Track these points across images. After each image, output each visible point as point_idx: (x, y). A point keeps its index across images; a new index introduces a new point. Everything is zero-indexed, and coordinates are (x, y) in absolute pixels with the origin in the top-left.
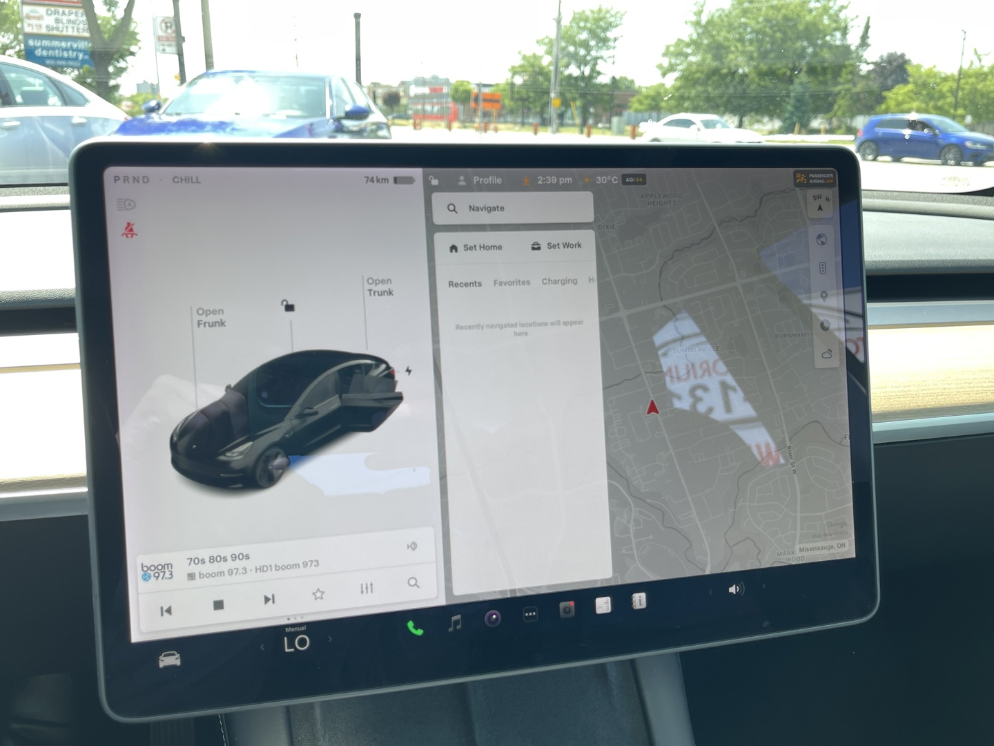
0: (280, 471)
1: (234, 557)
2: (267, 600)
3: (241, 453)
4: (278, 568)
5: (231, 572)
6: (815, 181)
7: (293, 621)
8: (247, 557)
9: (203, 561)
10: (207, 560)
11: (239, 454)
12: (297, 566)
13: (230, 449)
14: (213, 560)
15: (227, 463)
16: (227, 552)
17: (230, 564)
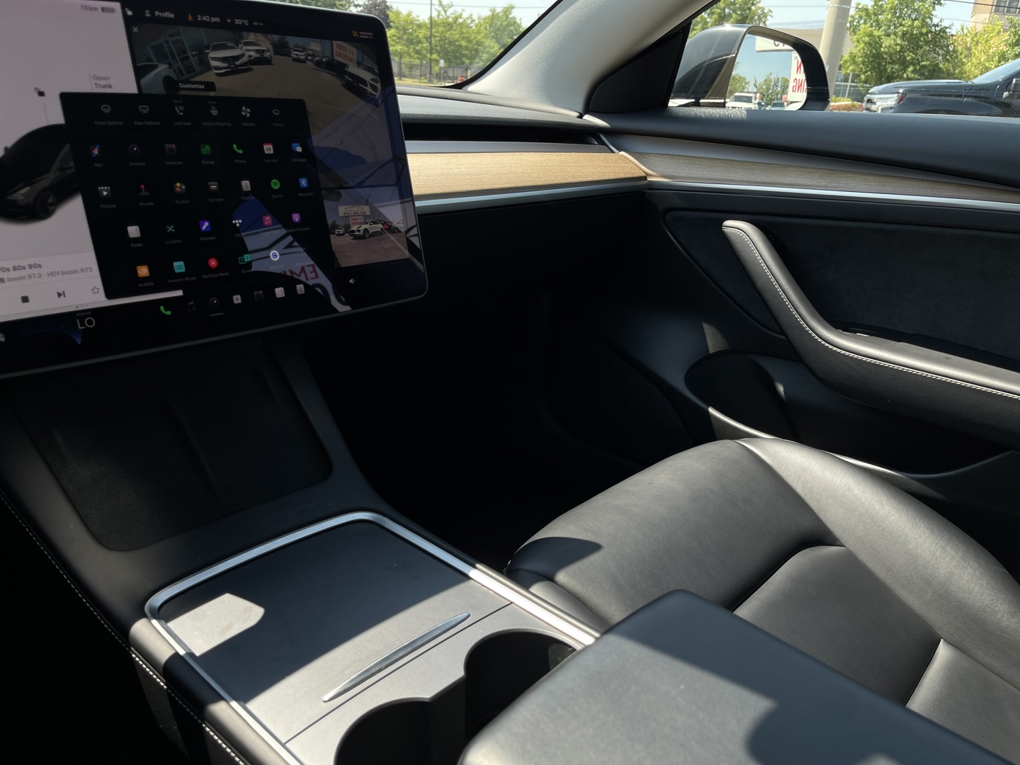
0: (53, 207)
1: (31, 267)
2: (59, 295)
3: (23, 195)
4: (63, 273)
5: (30, 277)
6: (363, 36)
7: (80, 308)
8: (40, 266)
9: (8, 270)
10: (11, 268)
11: (22, 194)
12: (76, 271)
13: (15, 192)
14: (15, 268)
15: (14, 202)
16: (25, 263)
17: (28, 272)
